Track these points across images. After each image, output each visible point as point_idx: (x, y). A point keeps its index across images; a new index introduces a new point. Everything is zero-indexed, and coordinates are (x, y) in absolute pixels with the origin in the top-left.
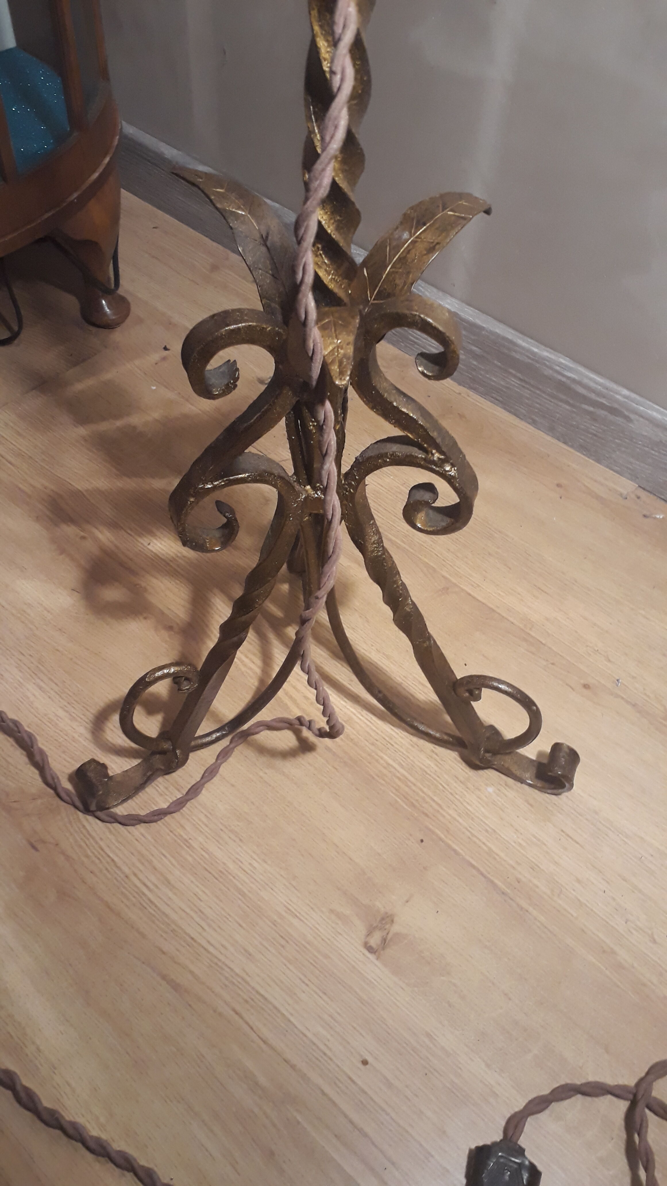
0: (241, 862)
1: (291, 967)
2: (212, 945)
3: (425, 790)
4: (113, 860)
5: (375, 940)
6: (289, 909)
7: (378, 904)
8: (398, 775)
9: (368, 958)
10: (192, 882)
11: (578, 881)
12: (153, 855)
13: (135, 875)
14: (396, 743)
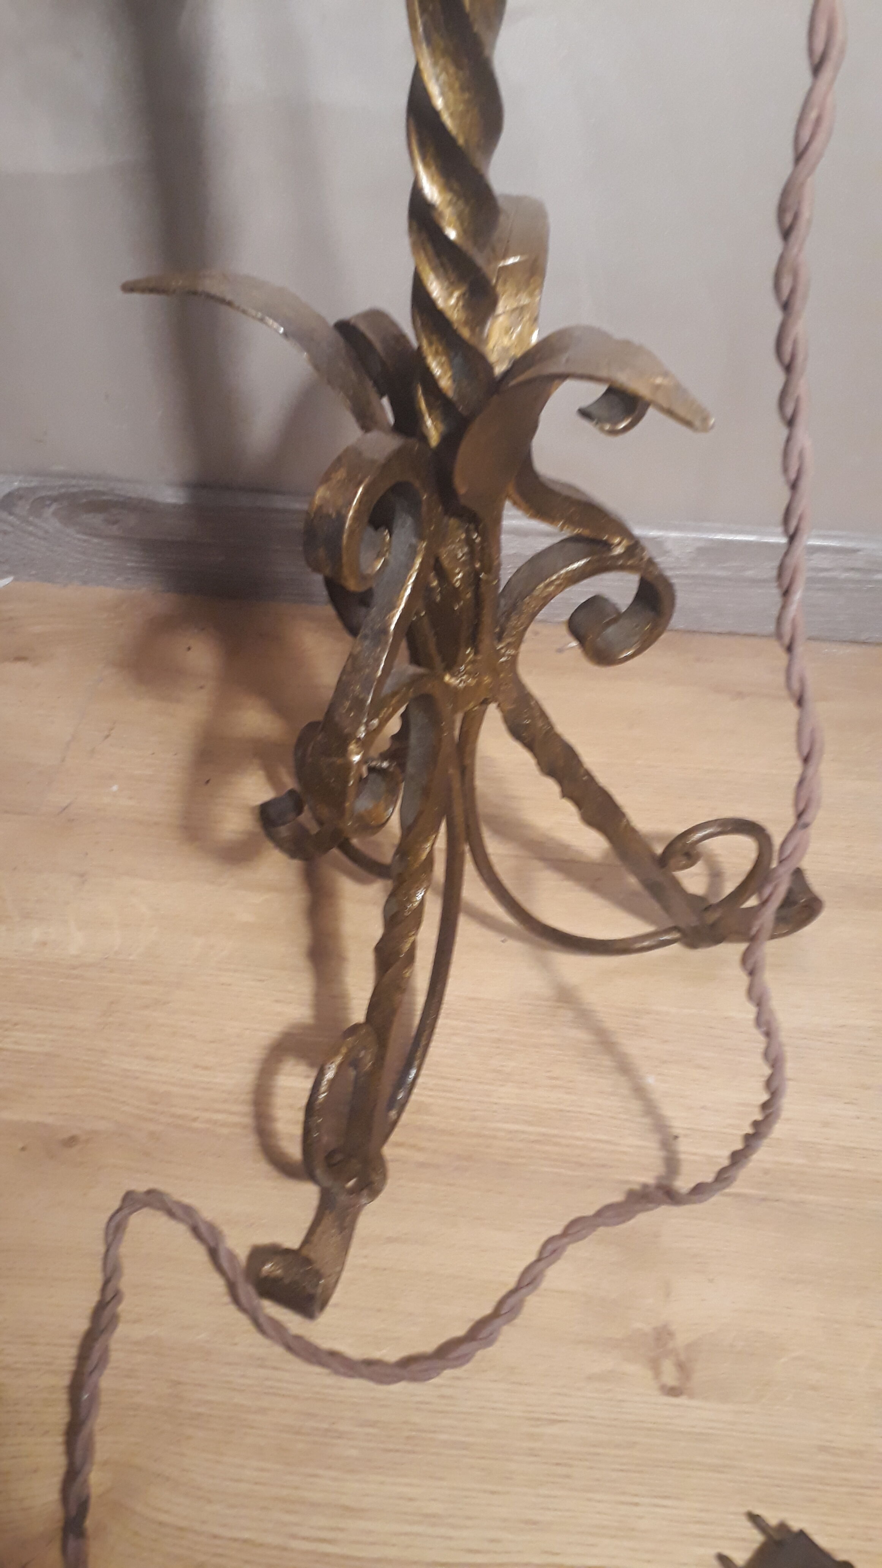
0: (427, 1403)
1: (598, 1497)
2: (477, 1552)
3: (578, 1134)
4: (245, 1541)
5: (670, 1377)
6: (538, 1419)
7: (638, 1325)
8: (532, 1138)
9: (679, 1405)
10: (382, 1483)
11: (826, 1124)
12: (296, 1488)
13: (294, 1537)
14: (500, 1098)
